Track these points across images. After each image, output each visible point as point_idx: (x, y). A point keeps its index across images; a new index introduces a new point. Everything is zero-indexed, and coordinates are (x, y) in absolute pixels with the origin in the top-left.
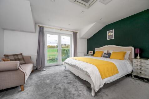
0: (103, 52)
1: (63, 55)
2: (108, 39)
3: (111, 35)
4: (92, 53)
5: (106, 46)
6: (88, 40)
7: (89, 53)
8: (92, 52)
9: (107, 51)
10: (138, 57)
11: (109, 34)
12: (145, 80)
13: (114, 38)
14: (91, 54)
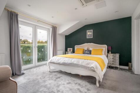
0: (84, 49)
1: (40, 54)
2: (87, 38)
3: (90, 34)
4: (72, 51)
5: (86, 44)
6: (66, 36)
7: (68, 51)
8: (72, 49)
9: (88, 48)
10: (110, 52)
11: (89, 33)
12: (114, 68)
13: (92, 37)
14: (70, 51)
